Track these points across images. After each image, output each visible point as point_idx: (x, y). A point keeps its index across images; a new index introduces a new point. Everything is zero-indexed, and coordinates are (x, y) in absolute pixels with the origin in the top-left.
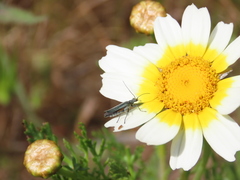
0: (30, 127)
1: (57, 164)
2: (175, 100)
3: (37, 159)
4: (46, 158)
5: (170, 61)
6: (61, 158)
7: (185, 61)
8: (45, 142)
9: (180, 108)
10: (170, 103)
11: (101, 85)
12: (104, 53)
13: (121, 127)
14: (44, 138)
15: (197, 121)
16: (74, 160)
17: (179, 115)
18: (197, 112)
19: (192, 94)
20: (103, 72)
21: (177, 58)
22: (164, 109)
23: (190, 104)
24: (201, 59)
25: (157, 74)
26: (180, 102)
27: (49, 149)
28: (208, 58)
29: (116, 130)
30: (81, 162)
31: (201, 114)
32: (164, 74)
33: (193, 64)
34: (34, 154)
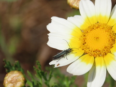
0: (8, 63)
1: (23, 85)
2: (91, 49)
3: (11, 82)
4: (16, 81)
5: (88, 26)
6: (25, 82)
7: (96, 26)
8: (16, 72)
9: (93, 53)
10: (87, 50)
11: (48, 40)
12: (50, 21)
14: (16, 70)
15: (103, 60)
16: (33, 83)
17: (93, 57)
18: (103, 56)
19: (100, 45)
20: (49, 32)
21: (92, 24)
22: (84, 54)
23: (99, 51)
24: (106, 25)
25: (80, 33)
26: (93, 50)
27: (18, 76)
28: (110, 24)
30: (38, 84)
31: (106, 57)
32: (85, 33)
33: (101, 28)
34: (10, 79)
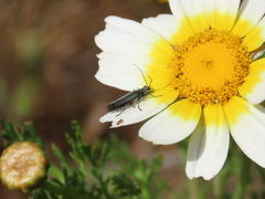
0: (8, 127)
1: (41, 174)
2: (194, 87)
3: (14, 167)
4: (27, 166)
5: (190, 35)
6: (47, 167)
7: (207, 35)
8: (25, 144)
9: (199, 96)
10: (186, 91)
11: (96, 68)
12: (102, 27)
13: (121, 121)
14: (25, 140)
15: (221, 112)
16: (65, 172)
17: (198, 106)
18: (222, 103)
19: (215, 80)
20: (100, 51)
21: (198, 32)
22: (179, 99)
23: (213, 92)
24: (228, 34)
25: (171, 53)
26: (200, 89)
27: (30, 154)
28: (237, 32)
29: (114, 125)
30: (75, 175)
31: (228, 106)
32: (180, 52)
33: (217, 39)
34: (12, 161)
